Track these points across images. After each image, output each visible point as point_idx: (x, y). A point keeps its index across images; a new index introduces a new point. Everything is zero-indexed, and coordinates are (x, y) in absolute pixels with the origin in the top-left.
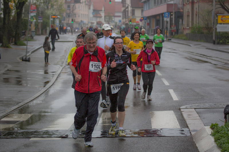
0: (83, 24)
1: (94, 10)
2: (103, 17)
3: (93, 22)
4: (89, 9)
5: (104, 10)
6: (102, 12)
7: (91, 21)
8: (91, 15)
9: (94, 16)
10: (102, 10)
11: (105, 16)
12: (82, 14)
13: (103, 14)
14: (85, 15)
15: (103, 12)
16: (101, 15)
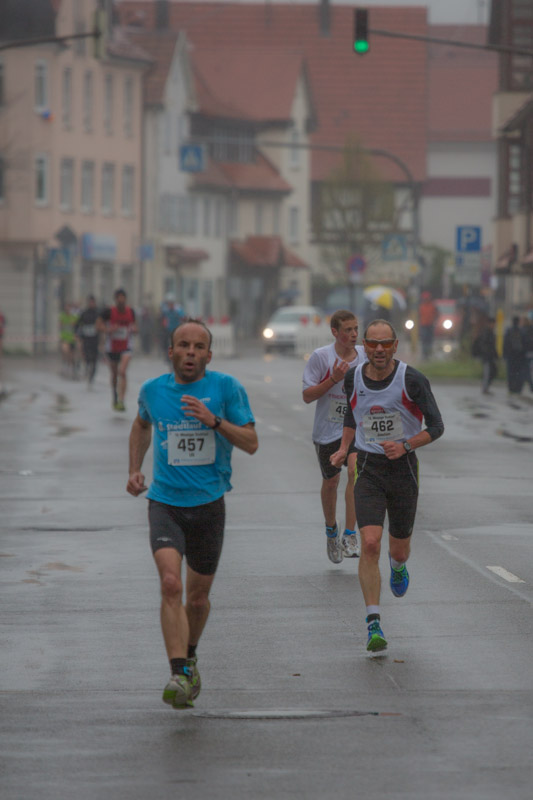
0: (88, 267)
1: (202, 122)
2: (300, 199)
3: (191, 243)
4: (153, 104)
5: (311, 125)
6: (286, 137)
7: (171, 240)
8: (172, 178)
9: (202, 187)
10: (284, 124)
11: (317, 188)
12: (68, 163)
13: (294, 165)
14: (109, 168)
15: (295, 146)
16: (274, 171)
